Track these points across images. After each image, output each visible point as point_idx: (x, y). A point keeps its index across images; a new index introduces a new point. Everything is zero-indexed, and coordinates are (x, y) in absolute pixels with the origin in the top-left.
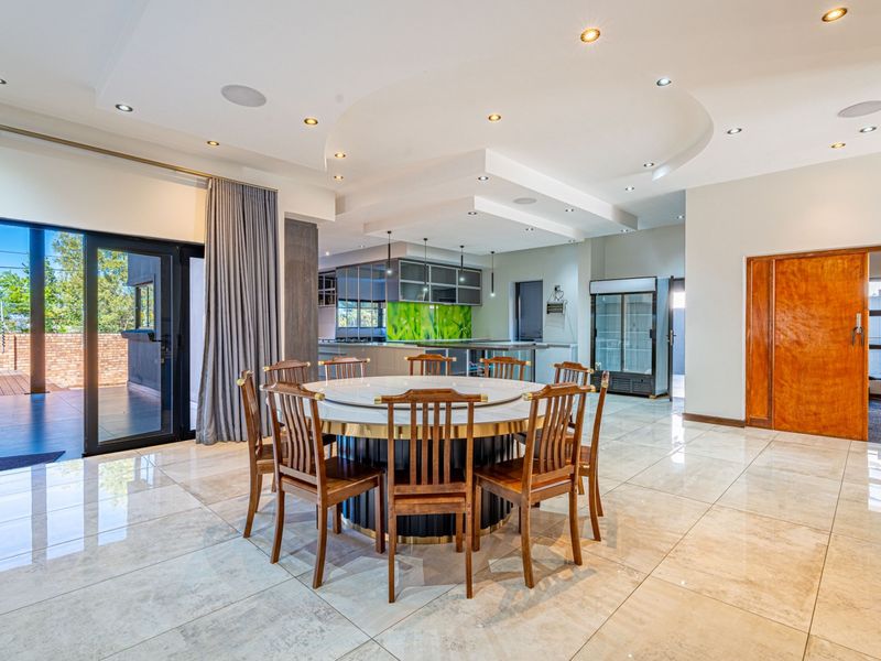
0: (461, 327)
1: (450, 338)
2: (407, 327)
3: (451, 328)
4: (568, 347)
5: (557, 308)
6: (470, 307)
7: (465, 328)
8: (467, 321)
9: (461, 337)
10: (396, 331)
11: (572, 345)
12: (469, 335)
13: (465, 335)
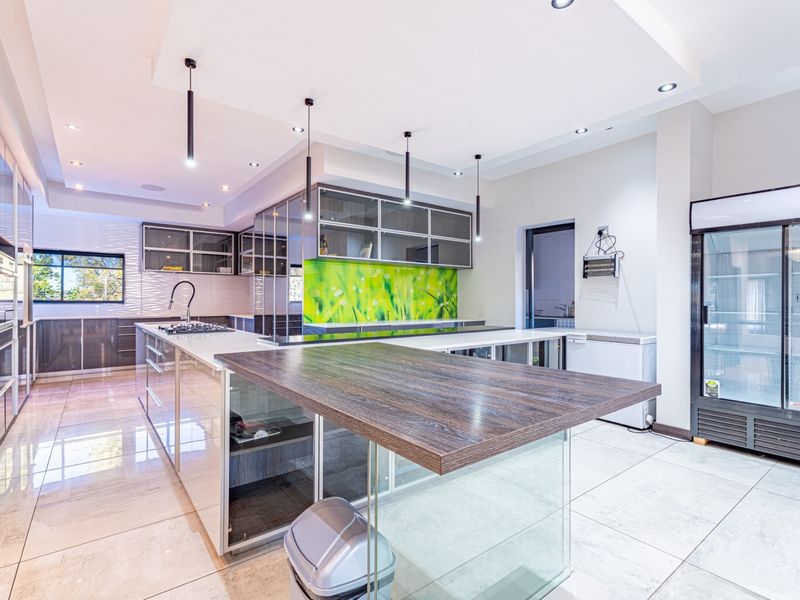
0: (440, 301)
1: (421, 318)
2: (342, 302)
3: (423, 303)
4: (636, 342)
5: (602, 267)
6: (455, 270)
7: (447, 304)
8: (450, 292)
9: (440, 316)
10: (321, 308)
11: (643, 339)
12: (453, 314)
13: (446, 314)
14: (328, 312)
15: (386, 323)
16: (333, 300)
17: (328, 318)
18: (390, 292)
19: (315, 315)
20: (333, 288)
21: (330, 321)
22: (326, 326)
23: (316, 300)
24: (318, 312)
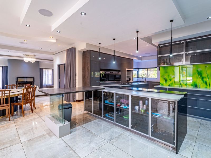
14: (169, 83)
15: (198, 89)
16: (171, 79)
17: (169, 84)
18: (201, 76)
19: (164, 83)
20: (171, 75)
21: (169, 85)
22: (168, 87)
23: (164, 79)
24: (165, 82)
